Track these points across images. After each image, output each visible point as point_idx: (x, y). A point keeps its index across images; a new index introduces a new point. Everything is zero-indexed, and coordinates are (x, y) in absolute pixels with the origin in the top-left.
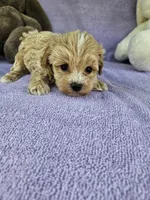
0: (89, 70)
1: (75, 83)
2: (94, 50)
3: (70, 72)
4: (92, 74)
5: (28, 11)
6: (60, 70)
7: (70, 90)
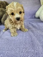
0: (20, 13)
1: (17, 18)
3: (15, 15)
4: (22, 14)
6: (12, 15)
7: (16, 20)
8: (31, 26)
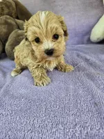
2: (54, 20)
5: (19, 17)
8: (83, 64)
